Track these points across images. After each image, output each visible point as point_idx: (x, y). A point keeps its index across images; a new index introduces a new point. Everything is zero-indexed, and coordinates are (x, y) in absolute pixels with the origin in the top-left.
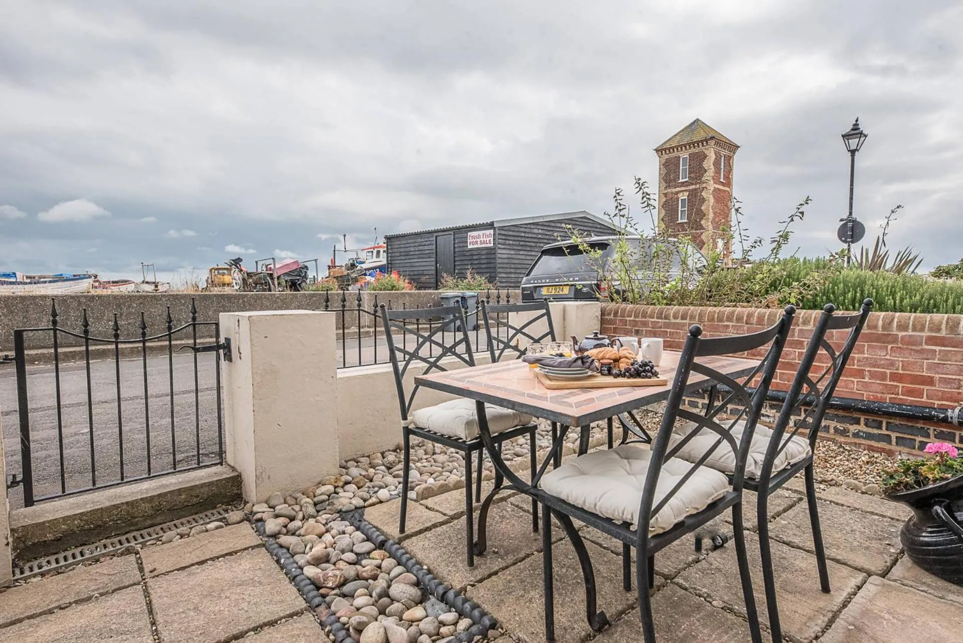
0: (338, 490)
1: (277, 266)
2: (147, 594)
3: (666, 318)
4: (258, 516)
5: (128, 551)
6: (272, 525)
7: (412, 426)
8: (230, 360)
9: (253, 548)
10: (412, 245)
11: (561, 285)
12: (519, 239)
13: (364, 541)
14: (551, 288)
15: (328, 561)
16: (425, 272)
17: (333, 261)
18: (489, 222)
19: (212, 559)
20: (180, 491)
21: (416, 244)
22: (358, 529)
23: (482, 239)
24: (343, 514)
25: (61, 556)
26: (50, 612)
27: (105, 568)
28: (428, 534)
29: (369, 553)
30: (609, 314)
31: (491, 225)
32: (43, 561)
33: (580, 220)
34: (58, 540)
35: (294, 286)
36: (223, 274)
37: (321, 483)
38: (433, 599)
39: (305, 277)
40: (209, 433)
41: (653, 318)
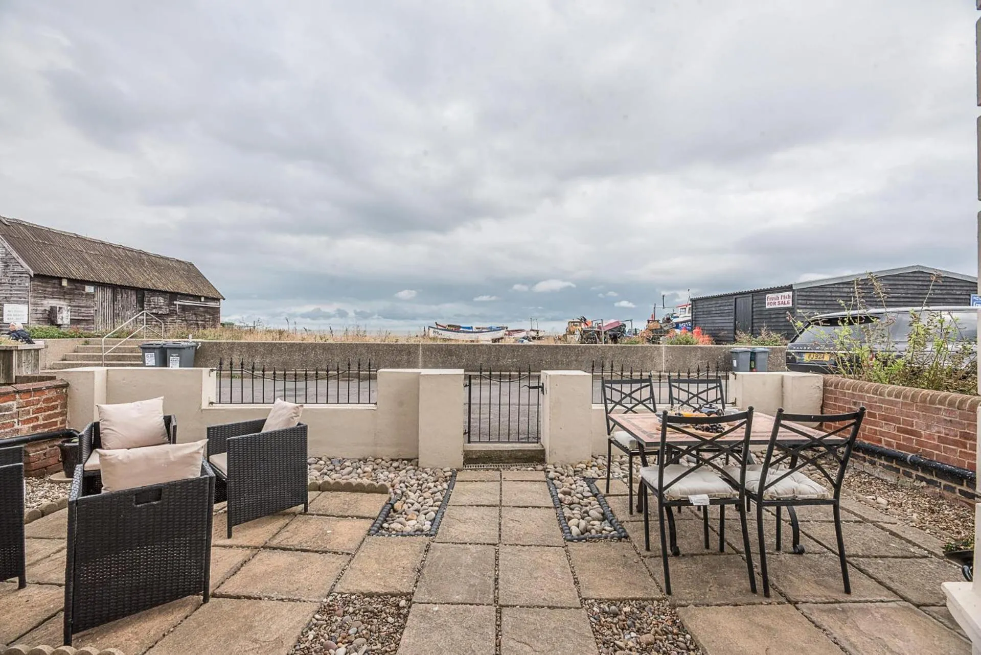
0: (588, 468)
1: (604, 325)
2: (501, 485)
3: (881, 395)
4: (548, 470)
5: (498, 470)
6: (552, 475)
7: (612, 439)
8: (543, 394)
9: (542, 481)
10: (714, 306)
11: (822, 353)
12: (824, 298)
13: (588, 491)
14: (812, 354)
15: (570, 495)
16: (725, 328)
17: (654, 316)
18: (787, 285)
19: (526, 481)
20: (520, 451)
21: (718, 305)
22: (589, 486)
23: (780, 300)
24: (585, 479)
25: (477, 465)
26: (472, 481)
27: (490, 473)
28: (620, 497)
29: (588, 497)
30: (831, 386)
31: (789, 288)
32: (472, 465)
33: (911, 275)
34: (477, 459)
35: (615, 339)
36: (576, 325)
37: (581, 463)
38: (606, 521)
39: (624, 332)
40: (533, 428)
41: (869, 393)
